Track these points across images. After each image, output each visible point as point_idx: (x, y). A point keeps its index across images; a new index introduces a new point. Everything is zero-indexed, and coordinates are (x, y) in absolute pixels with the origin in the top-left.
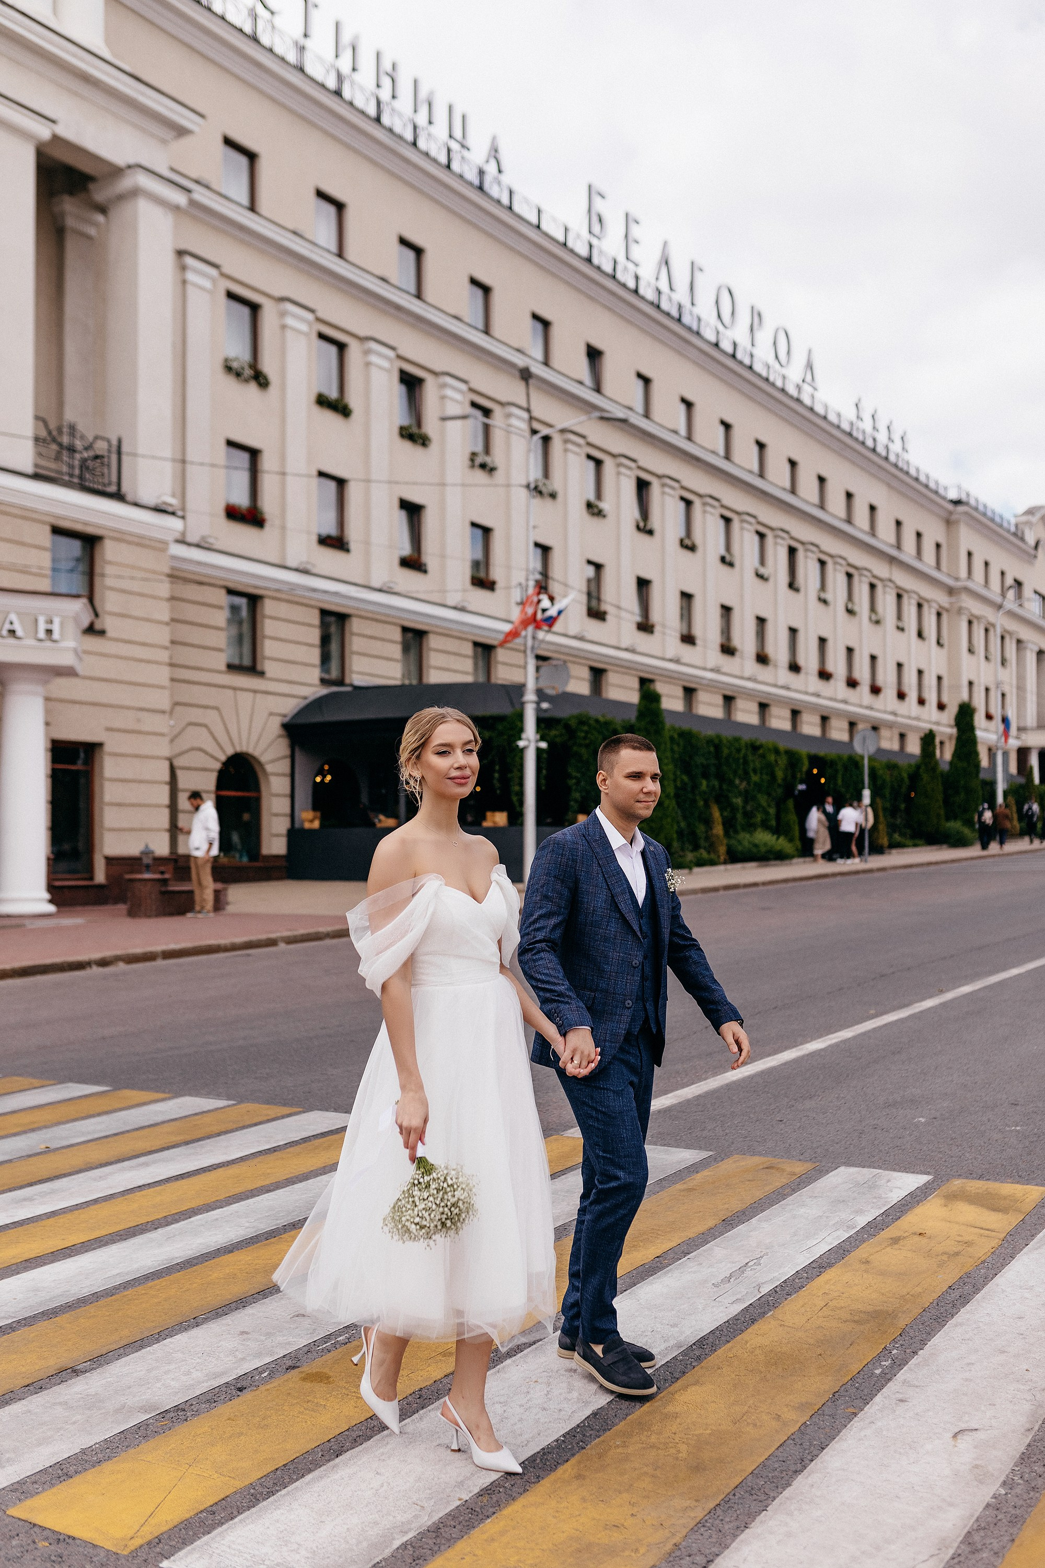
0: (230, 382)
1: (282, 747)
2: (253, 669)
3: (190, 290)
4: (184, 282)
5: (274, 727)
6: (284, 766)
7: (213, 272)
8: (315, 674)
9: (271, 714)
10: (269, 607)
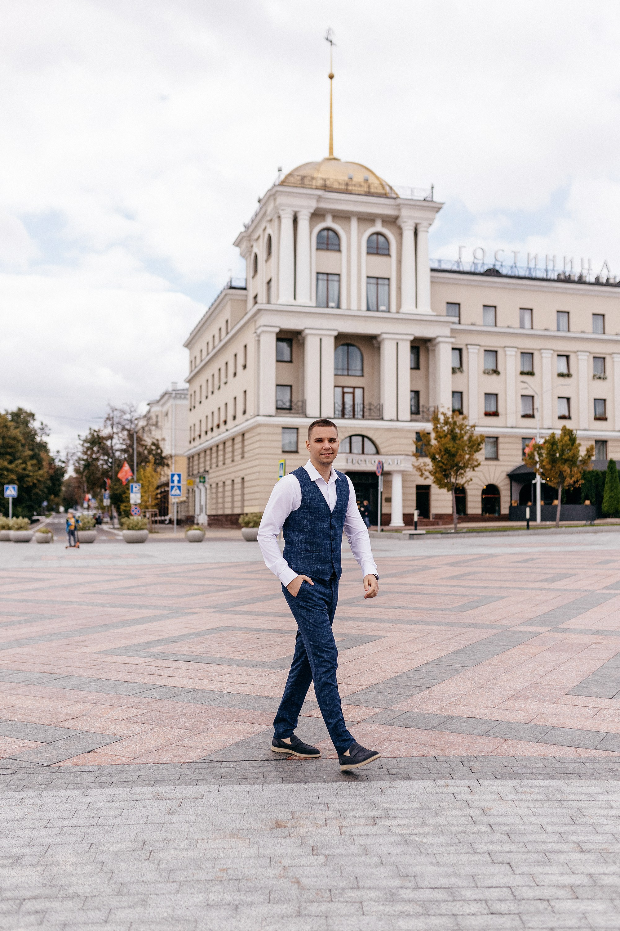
0: (486, 376)
1: (508, 481)
2: (496, 458)
3: (470, 354)
4: (468, 353)
5: (504, 475)
6: (508, 487)
7: (478, 347)
8: (520, 458)
9: (502, 472)
10: (500, 440)
